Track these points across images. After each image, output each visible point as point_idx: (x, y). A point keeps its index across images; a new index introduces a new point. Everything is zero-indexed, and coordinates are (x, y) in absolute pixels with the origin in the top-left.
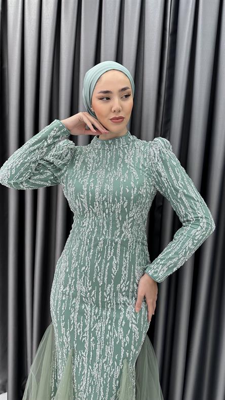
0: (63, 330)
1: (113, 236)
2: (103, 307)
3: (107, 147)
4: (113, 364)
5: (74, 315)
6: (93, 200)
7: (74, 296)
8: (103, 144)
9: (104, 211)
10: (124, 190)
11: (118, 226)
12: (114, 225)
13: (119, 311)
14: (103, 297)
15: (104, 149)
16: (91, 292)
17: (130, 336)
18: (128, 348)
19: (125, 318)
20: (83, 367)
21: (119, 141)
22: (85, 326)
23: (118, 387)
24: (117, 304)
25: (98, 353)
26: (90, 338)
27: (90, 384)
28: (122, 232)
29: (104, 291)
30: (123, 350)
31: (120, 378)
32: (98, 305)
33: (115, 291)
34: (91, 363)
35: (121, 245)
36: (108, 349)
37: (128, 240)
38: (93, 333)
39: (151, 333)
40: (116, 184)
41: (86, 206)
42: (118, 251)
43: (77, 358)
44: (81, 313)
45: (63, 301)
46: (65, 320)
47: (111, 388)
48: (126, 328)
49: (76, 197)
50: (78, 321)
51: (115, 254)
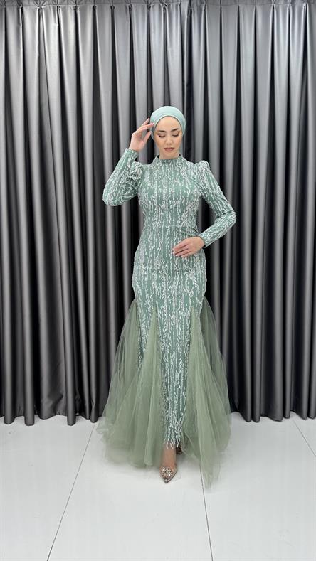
0: (147, 295)
1: (176, 224)
2: (173, 275)
3: (167, 165)
4: (185, 309)
5: (154, 284)
6: (162, 200)
7: (153, 271)
8: (163, 163)
9: (169, 208)
10: (183, 192)
11: (179, 217)
12: (176, 217)
13: (184, 276)
14: (173, 267)
15: (165, 167)
16: (164, 265)
17: (194, 291)
18: (193, 298)
19: (189, 280)
20: (164, 317)
21: (176, 161)
22: (163, 289)
23: (190, 325)
24: (183, 272)
25: (174, 305)
26: (167, 296)
27: (171, 326)
28: (181, 221)
29: (173, 263)
30: (190, 300)
31: (190, 319)
32: (170, 275)
33: (181, 262)
34: (170, 312)
35: (182, 230)
36: (180, 301)
37: (186, 227)
38: (169, 292)
39: (209, 295)
40: (177, 189)
41: (156, 205)
42: (181, 234)
43: (160, 313)
44: (159, 281)
45: (145, 275)
46: (148, 288)
47: (186, 326)
48: (191, 286)
49: (149, 199)
50: (158, 286)
51: (179, 236)
